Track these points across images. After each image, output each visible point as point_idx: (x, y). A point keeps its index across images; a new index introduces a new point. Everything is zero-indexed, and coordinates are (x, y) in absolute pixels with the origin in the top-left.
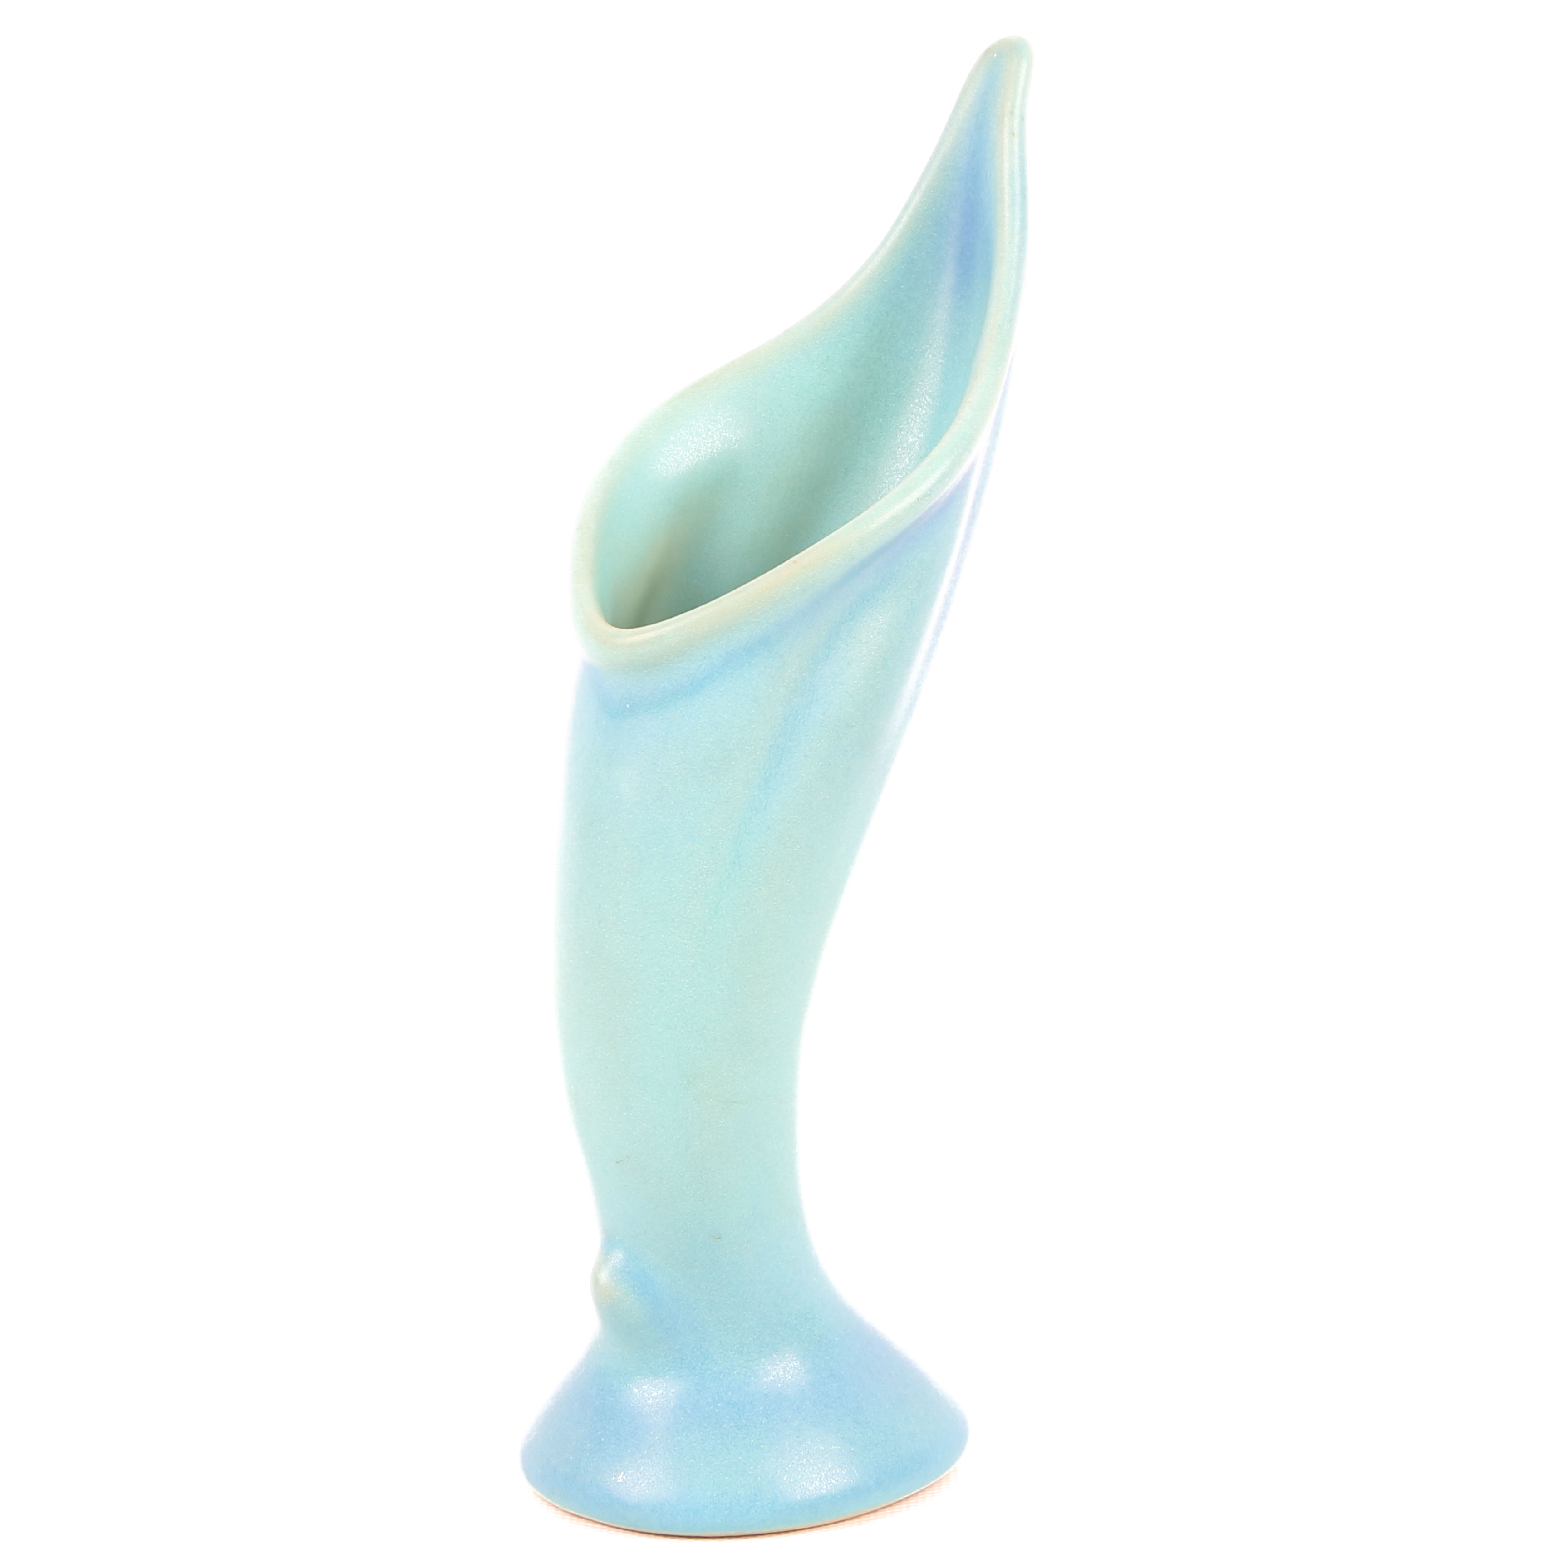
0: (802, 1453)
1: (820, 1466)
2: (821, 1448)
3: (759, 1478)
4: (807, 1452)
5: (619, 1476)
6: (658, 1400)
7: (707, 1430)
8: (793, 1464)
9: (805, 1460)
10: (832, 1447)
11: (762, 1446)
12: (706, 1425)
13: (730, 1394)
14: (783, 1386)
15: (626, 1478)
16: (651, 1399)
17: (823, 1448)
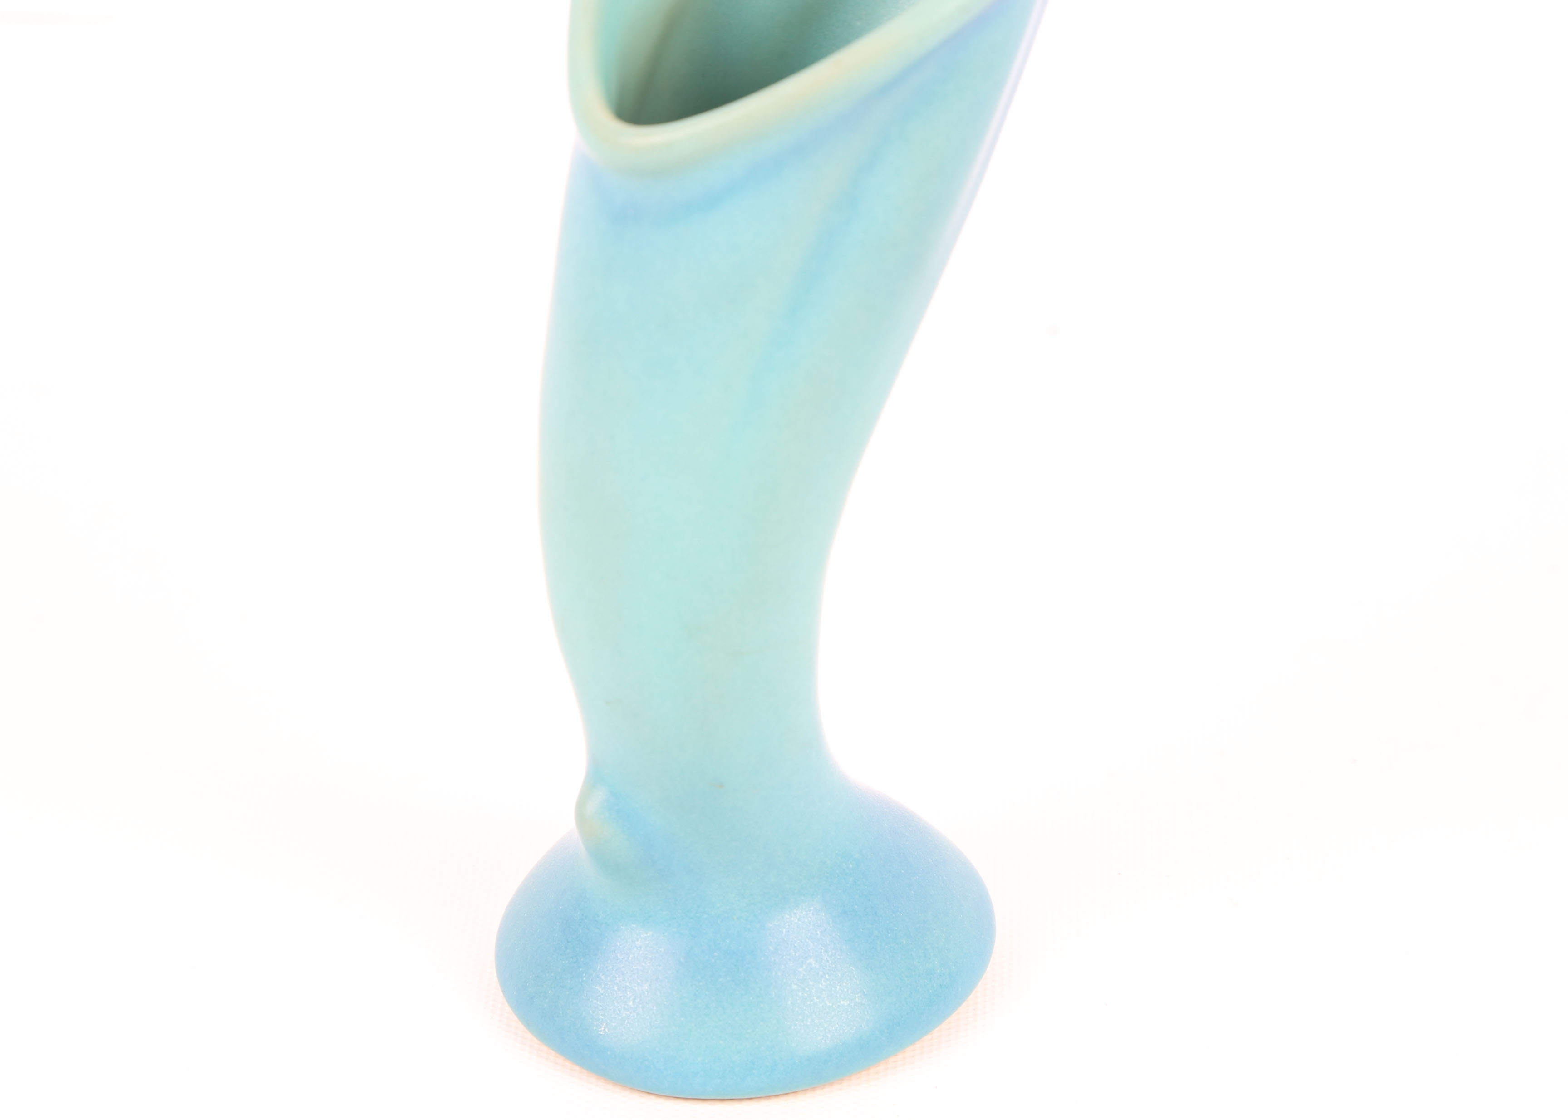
0: (807, 1012)
1: (825, 1026)
2: (828, 1004)
3: (757, 1043)
4: (812, 1011)
5: (601, 1027)
6: (647, 942)
7: (701, 984)
8: (796, 1025)
9: (809, 1020)
10: (840, 1002)
11: (762, 1005)
12: (699, 978)
13: (728, 941)
14: (789, 931)
15: (609, 1031)
16: (640, 940)
17: (831, 1005)
